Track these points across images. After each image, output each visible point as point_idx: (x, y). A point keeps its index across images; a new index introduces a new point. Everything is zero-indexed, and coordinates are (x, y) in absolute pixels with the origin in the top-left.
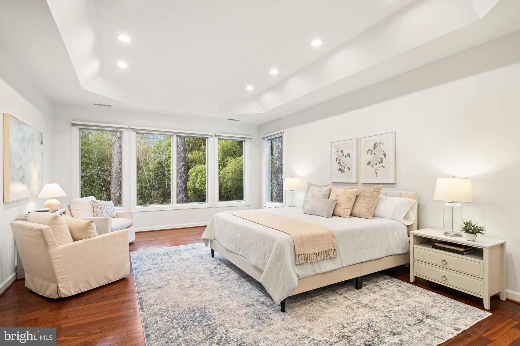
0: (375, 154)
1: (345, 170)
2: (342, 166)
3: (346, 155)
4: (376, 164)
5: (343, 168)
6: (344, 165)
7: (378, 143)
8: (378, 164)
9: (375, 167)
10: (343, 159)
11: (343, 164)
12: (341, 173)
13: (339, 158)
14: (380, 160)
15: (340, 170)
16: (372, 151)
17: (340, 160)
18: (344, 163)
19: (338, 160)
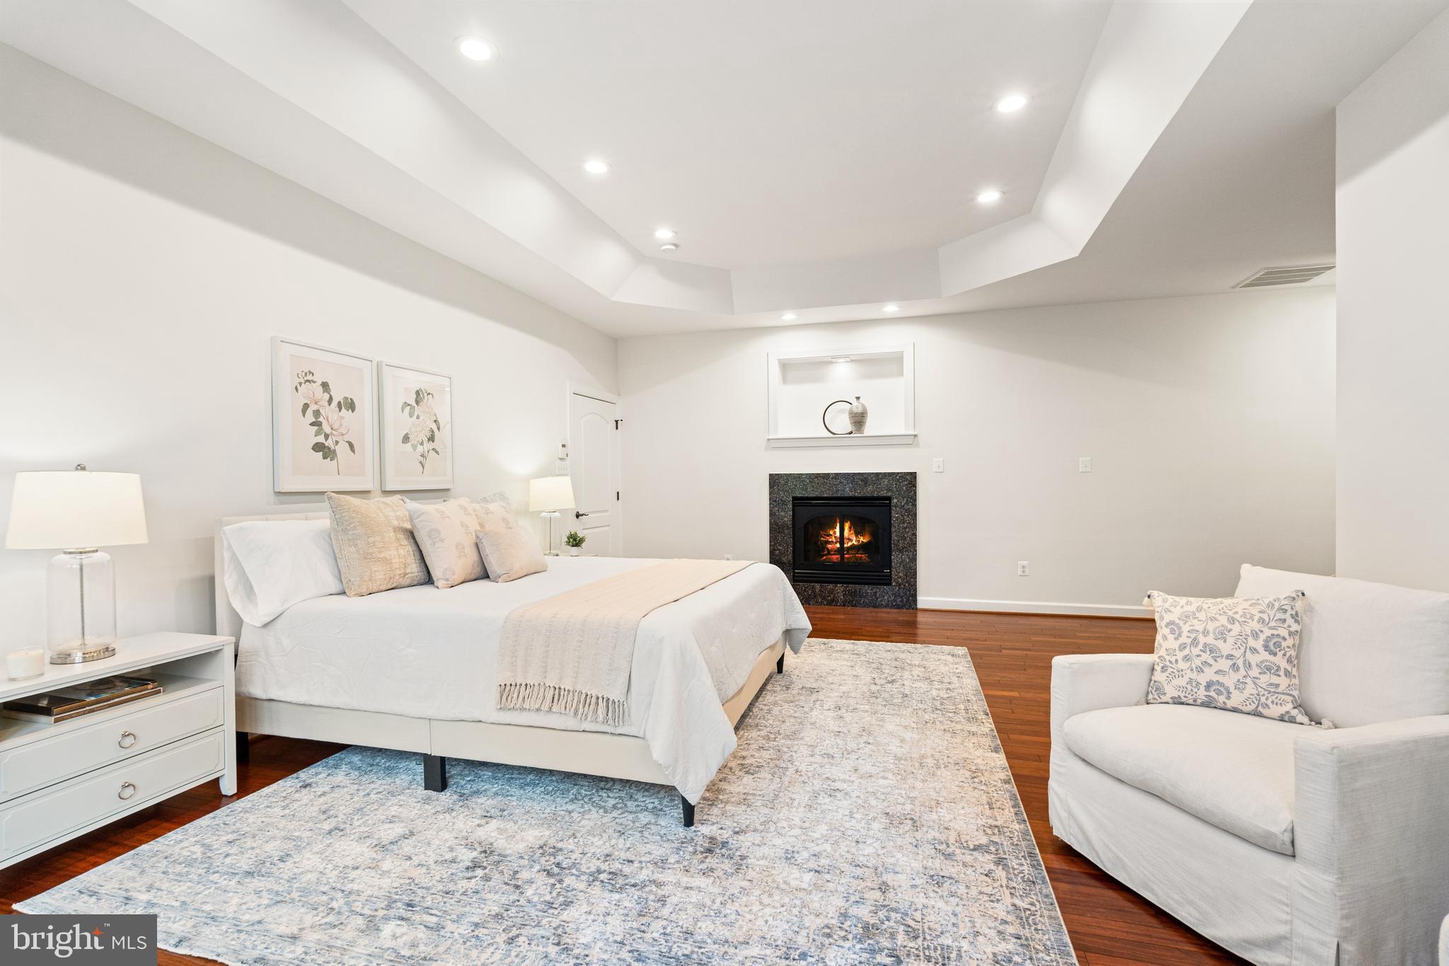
0: (418, 417)
1: (338, 449)
2: (327, 437)
3: (339, 403)
4: (422, 444)
5: (329, 443)
6: (334, 432)
7: (424, 391)
8: (425, 443)
9: (420, 449)
10: (330, 414)
11: (332, 429)
12: (325, 458)
13: (313, 407)
14: (429, 434)
15: (318, 447)
16: (412, 407)
17: (317, 413)
18: (335, 427)
19: (309, 412)
